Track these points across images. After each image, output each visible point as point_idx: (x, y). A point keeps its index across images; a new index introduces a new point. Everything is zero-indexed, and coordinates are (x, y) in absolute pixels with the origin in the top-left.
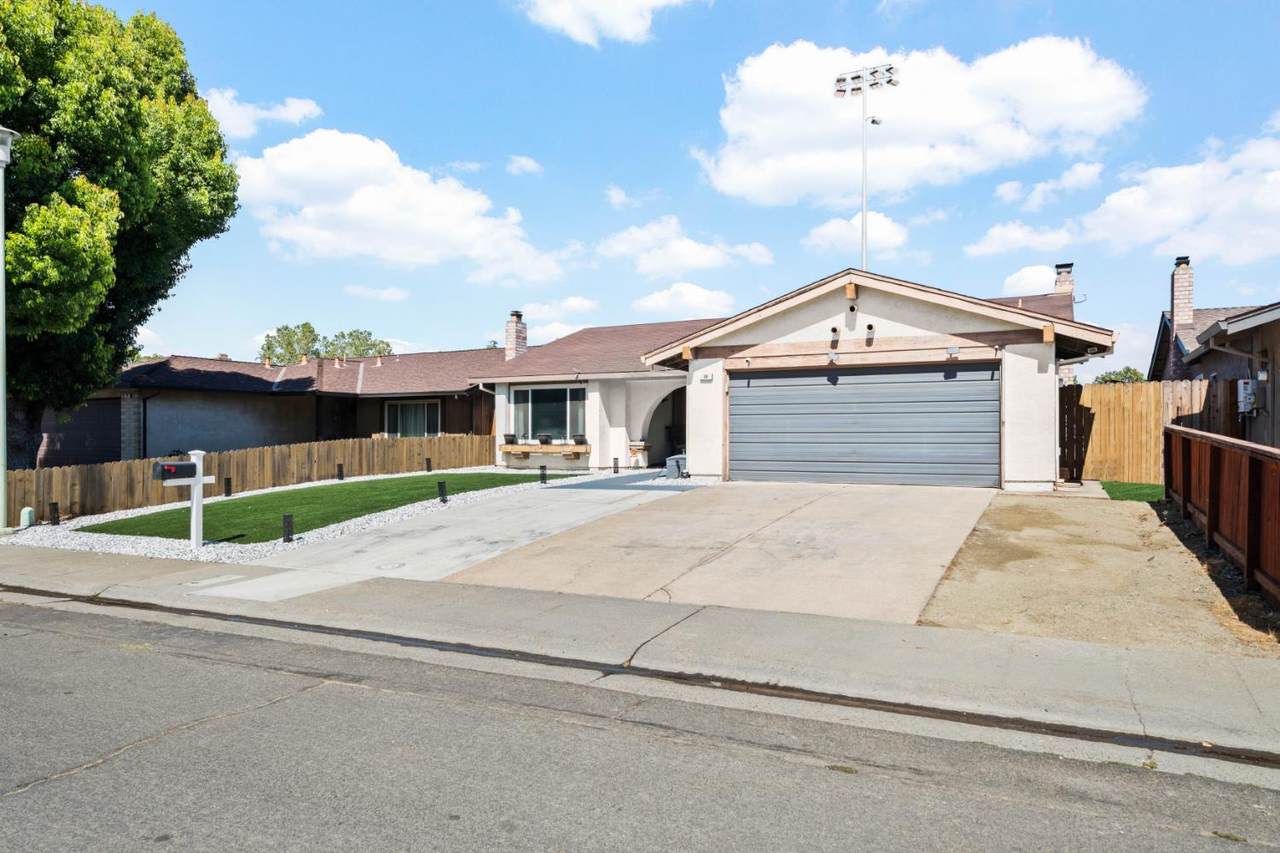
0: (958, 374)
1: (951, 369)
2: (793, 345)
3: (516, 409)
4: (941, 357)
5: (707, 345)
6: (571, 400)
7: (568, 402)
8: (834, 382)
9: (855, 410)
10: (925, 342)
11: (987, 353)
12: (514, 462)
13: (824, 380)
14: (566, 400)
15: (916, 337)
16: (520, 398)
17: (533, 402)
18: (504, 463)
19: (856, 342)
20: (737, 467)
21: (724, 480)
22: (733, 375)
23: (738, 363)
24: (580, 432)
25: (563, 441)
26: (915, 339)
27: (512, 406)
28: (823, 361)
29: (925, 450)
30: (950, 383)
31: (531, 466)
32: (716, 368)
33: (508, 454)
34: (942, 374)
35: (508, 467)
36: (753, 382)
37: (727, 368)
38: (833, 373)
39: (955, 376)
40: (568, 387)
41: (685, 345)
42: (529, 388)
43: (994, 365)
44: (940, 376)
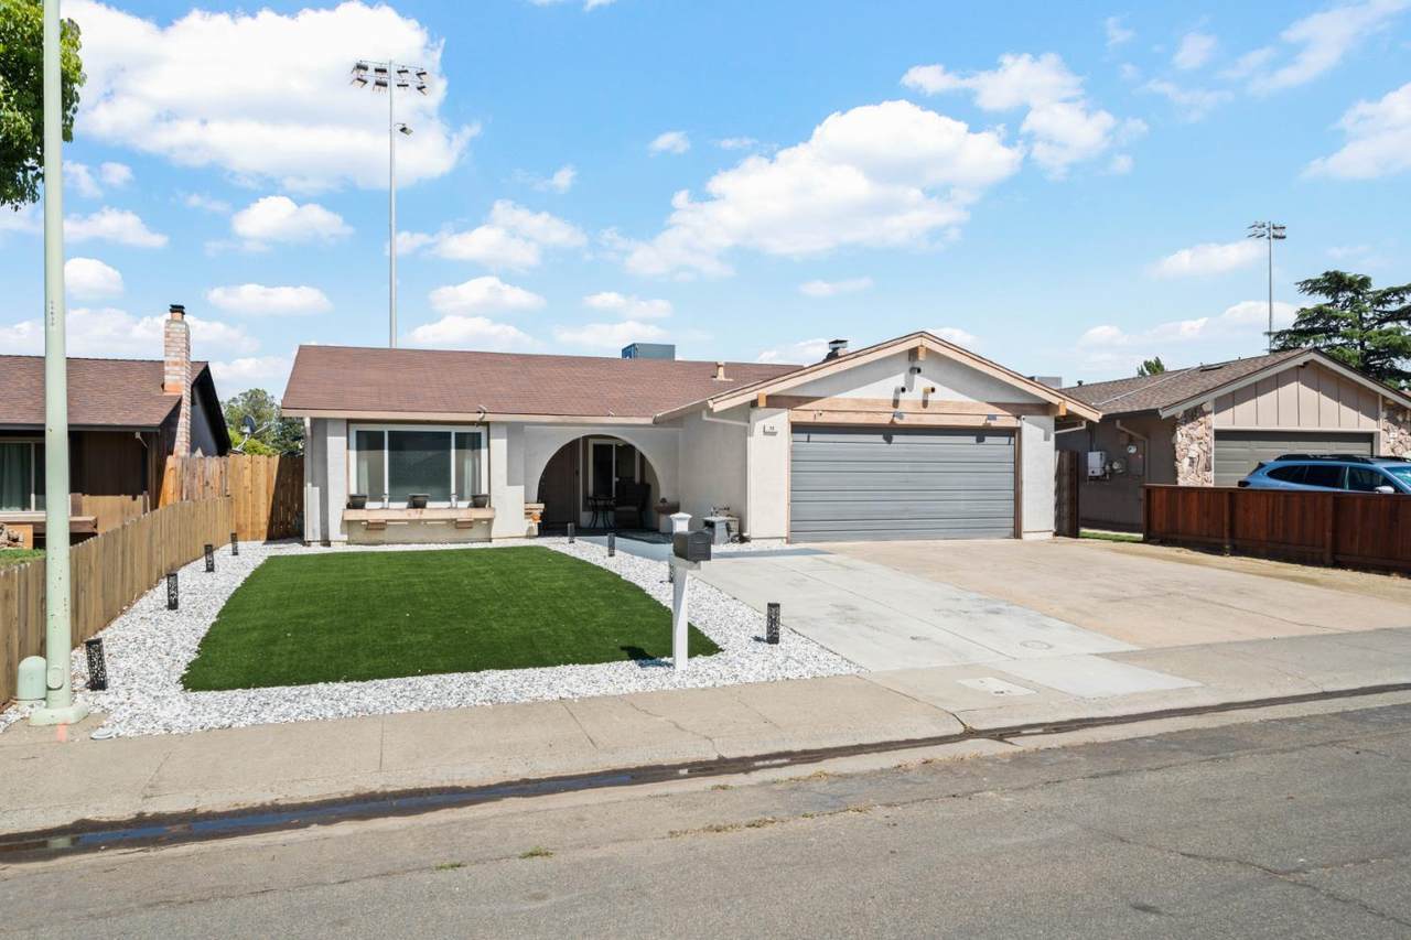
0: (987, 438)
1: (981, 433)
2: (859, 401)
3: (359, 459)
4: (979, 422)
5: (784, 394)
6: (457, 447)
7: (453, 451)
8: (889, 440)
9: (907, 469)
10: (968, 408)
11: (1011, 422)
12: (360, 534)
13: (880, 438)
14: (449, 448)
15: (962, 403)
16: (368, 441)
17: (390, 449)
18: (345, 538)
19: (915, 403)
20: (801, 528)
21: (788, 542)
22: (797, 428)
23: (805, 415)
24: (484, 491)
25: (447, 504)
26: (961, 405)
27: (353, 453)
28: (885, 419)
29: (962, 506)
30: (980, 446)
31: (387, 540)
32: (782, 419)
33: (348, 525)
34: (975, 438)
35: (348, 543)
36: (814, 437)
37: (793, 420)
38: (888, 432)
39: (983, 440)
40: (454, 430)
41: (760, 391)
42: (386, 429)
43: (1013, 433)
44: (973, 439)
